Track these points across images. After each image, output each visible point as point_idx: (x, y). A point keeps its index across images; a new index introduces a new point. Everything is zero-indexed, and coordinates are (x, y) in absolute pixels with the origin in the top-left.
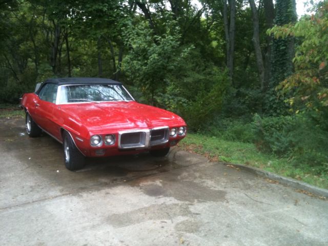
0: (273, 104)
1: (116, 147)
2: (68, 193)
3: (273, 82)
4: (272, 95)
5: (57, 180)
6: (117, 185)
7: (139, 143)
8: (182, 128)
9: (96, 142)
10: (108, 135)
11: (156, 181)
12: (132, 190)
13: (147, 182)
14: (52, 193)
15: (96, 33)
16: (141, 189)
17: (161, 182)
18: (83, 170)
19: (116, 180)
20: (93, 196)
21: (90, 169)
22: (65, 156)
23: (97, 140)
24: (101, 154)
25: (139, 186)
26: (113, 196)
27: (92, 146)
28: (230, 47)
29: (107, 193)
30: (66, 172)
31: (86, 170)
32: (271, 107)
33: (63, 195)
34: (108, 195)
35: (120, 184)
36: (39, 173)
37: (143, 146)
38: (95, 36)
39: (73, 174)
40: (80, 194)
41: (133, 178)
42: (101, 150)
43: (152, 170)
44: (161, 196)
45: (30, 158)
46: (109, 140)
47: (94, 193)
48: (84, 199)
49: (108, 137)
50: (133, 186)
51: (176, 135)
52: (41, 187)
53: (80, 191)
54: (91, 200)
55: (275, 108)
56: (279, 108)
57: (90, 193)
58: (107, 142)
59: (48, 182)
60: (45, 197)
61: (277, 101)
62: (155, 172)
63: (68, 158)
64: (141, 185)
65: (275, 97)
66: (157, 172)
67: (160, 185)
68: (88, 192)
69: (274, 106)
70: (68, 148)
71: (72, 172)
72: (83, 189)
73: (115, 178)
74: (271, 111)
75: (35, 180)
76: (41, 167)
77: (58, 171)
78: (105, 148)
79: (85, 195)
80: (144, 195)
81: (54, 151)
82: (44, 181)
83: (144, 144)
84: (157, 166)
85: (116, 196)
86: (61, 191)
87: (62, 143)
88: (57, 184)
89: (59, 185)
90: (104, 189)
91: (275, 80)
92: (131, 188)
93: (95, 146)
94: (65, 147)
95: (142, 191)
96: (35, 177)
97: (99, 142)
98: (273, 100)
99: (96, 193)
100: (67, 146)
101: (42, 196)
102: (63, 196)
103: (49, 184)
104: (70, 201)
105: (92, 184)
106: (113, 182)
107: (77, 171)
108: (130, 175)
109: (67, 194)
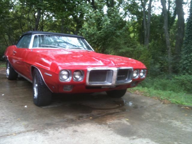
0: (186, 66)
1: (83, 84)
2: (33, 129)
3: (186, 51)
4: (185, 60)
5: (23, 115)
6: (84, 122)
7: (106, 81)
8: (142, 71)
9: (65, 77)
10: (77, 71)
11: (123, 120)
12: (100, 128)
13: (113, 120)
14: (16, 129)
15: (62, 14)
16: (109, 127)
17: (127, 121)
18: (49, 107)
19: (82, 117)
20: (60, 134)
21: (56, 106)
22: (34, 93)
23: (66, 75)
24: (69, 90)
25: (106, 124)
26: (82, 134)
27: (61, 81)
28: (147, 33)
29: (75, 131)
30: (34, 107)
31: (52, 106)
32: (184, 69)
33: (28, 131)
34: (77, 133)
35: (87, 122)
36: (7, 108)
37: (110, 84)
38: (61, 16)
39: (40, 109)
40: (46, 130)
41: (98, 116)
42: (69, 86)
43: (114, 108)
44: (134, 137)
45: (3, 95)
46: (77, 77)
47: (60, 130)
48: (51, 136)
49: (77, 73)
50: (100, 124)
51: (137, 77)
52: (6, 121)
53: (46, 127)
54: (58, 138)
55: (187, 69)
56: (190, 69)
57: (57, 130)
58: (76, 78)
59: (14, 116)
60: (8, 132)
61: (189, 64)
62: (117, 110)
63: (36, 94)
64: (108, 122)
65: (188, 61)
66: (119, 111)
67: (128, 124)
68: (54, 128)
69: (187, 68)
70: (37, 85)
71: (39, 108)
72: (49, 125)
73: (81, 115)
74: (184, 71)
75: (3, 113)
76: (11, 102)
77: (26, 106)
78: (73, 84)
79: (51, 132)
80: (116, 134)
81: (25, 90)
82: (11, 115)
83: (111, 83)
84: (118, 106)
85: (85, 135)
86: (27, 126)
87: (31, 82)
88: (23, 118)
89: (25, 120)
90: (71, 126)
91: (188, 49)
92: (99, 126)
93: (63, 81)
94: (34, 84)
95: (111, 130)
96: (3, 111)
97: (68, 77)
98: (186, 63)
99: (63, 130)
100: (36, 84)
101: (5, 131)
102: (27, 133)
103: (14, 119)
104: (34, 139)
105: (59, 120)
106: (79, 119)
107: (43, 107)
108: (95, 113)
109: (32, 131)
